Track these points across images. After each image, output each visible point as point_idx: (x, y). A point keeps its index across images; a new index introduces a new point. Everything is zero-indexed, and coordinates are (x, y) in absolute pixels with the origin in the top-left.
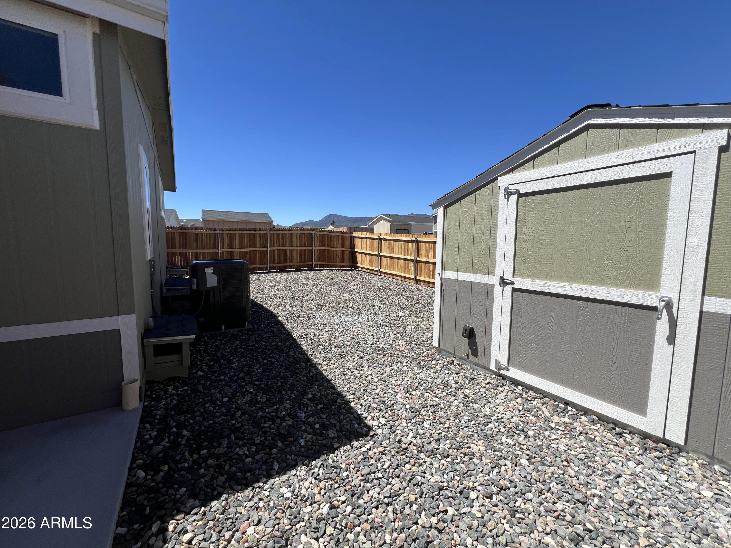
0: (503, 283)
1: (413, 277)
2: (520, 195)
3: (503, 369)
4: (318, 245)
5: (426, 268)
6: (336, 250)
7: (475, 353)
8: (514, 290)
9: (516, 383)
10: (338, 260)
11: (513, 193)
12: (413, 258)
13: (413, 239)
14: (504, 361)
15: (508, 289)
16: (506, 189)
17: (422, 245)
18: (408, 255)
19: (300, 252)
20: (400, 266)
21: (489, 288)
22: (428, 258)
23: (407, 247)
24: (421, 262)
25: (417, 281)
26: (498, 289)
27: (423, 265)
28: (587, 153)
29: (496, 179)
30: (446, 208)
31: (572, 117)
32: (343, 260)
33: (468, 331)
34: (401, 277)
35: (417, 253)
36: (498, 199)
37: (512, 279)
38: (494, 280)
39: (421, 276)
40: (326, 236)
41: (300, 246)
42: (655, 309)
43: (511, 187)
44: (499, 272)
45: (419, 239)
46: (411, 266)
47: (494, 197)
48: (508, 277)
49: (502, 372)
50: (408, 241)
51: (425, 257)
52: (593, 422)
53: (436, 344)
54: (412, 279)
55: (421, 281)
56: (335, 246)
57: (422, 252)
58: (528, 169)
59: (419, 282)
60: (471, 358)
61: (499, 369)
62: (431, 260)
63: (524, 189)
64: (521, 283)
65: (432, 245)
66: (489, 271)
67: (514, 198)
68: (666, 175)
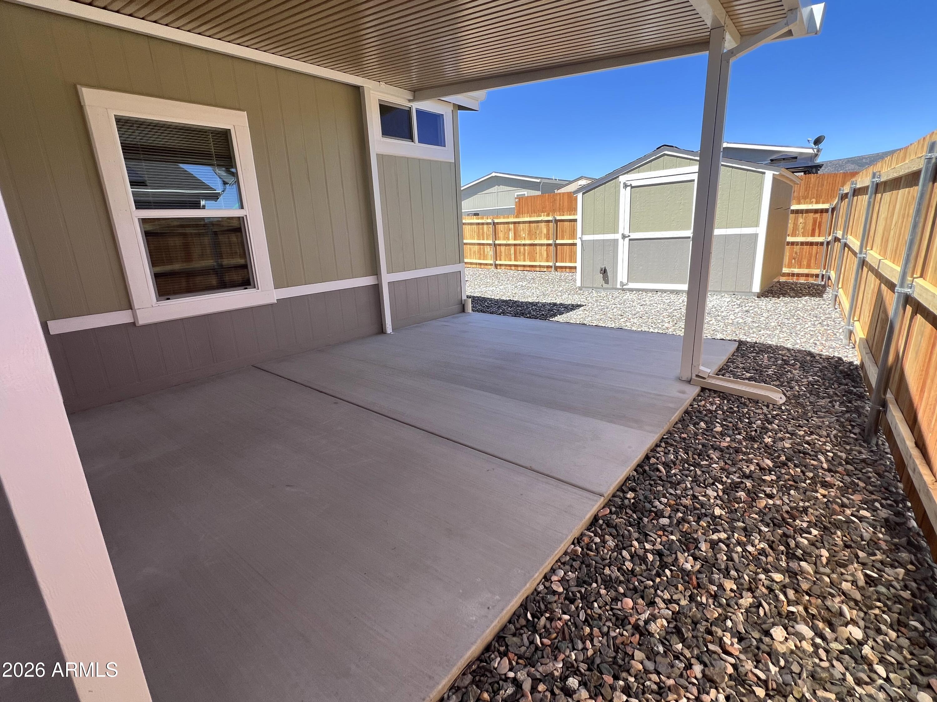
0: (624, 237)
1: (491, 262)
2: (632, 187)
3: (625, 285)
5: (507, 251)
7: (607, 282)
8: (630, 240)
9: (631, 290)
11: (629, 186)
12: (490, 242)
13: (489, 221)
14: (625, 281)
15: (627, 240)
16: (624, 183)
17: (500, 227)
18: (483, 239)
20: (474, 252)
21: (616, 241)
22: (509, 240)
23: (481, 231)
24: (500, 245)
25: (496, 266)
26: (621, 241)
27: (503, 248)
28: (664, 168)
29: (618, 177)
30: (583, 194)
31: (658, 149)
33: (603, 270)
34: (476, 264)
35: (496, 236)
36: (619, 189)
37: (629, 234)
38: (618, 236)
39: (500, 260)
42: (689, 238)
43: (627, 182)
44: (621, 231)
45: (496, 221)
46: (489, 251)
47: (617, 187)
48: (627, 233)
49: (624, 287)
50: (483, 224)
51: (504, 239)
52: (668, 294)
53: (579, 284)
54: (491, 265)
55: (501, 265)
57: (501, 235)
58: (636, 173)
59: (498, 267)
60: (605, 286)
61: (623, 286)
62: (512, 242)
63: (634, 184)
64: (634, 236)
65: (512, 226)
66: (616, 231)
67: (629, 188)
68: (693, 181)
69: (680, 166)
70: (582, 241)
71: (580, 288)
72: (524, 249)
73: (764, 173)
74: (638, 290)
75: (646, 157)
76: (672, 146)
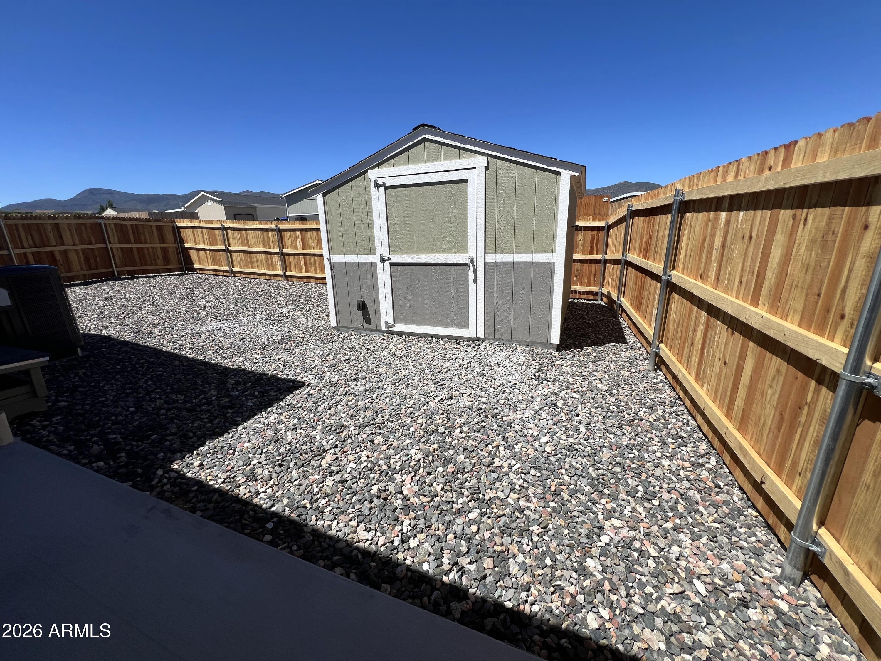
0: (383, 260)
1: (281, 273)
2: (387, 188)
3: (391, 327)
4: (117, 241)
5: (296, 261)
6: (152, 248)
7: (368, 322)
8: (391, 264)
9: (400, 334)
10: (159, 262)
11: (381, 186)
12: (277, 250)
13: (274, 227)
14: (391, 321)
15: (387, 264)
16: (375, 181)
17: (286, 234)
18: (270, 248)
19: (83, 254)
20: (262, 261)
21: (373, 265)
22: (297, 248)
23: (266, 238)
24: (289, 254)
25: (287, 278)
26: (379, 265)
27: (292, 258)
28: (426, 160)
29: (366, 172)
30: (324, 195)
31: (415, 129)
32: (167, 261)
33: (361, 304)
34: (265, 275)
35: (282, 244)
36: (370, 190)
37: (389, 256)
38: (376, 259)
39: (291, 271)
40: (129, 227)
41: (82, 244)
42: (466, 264)
43: (379, 180)
44: (378, 252)
45: (281, 227)
46: (277, 260)
47: (366, 186)
48: (386, 255)
49: (391, 329)
50: (267, 230)
51: (292, 248)
52: (446, 342)
53: (334, 323)
54: (281, 276)
55: (292, 277)
56: (148, 241)
57: (288, 243)
58: (390, 166)
59: (289, 279)
60: (367, 326)
61: (388, 328)
62: (300, 251)
63: (389, 182)
64: (396, 258)
65: (298, 234)
66: (371, 251)
67: (382, 189)
68: (466, 181)
69: (447, 157)
70: (330, 263)
71: (337, 328)
72: (315, 260)
73: (559, 173)
74: (408, 334)
75: (400, 143)
76: (433, 127)
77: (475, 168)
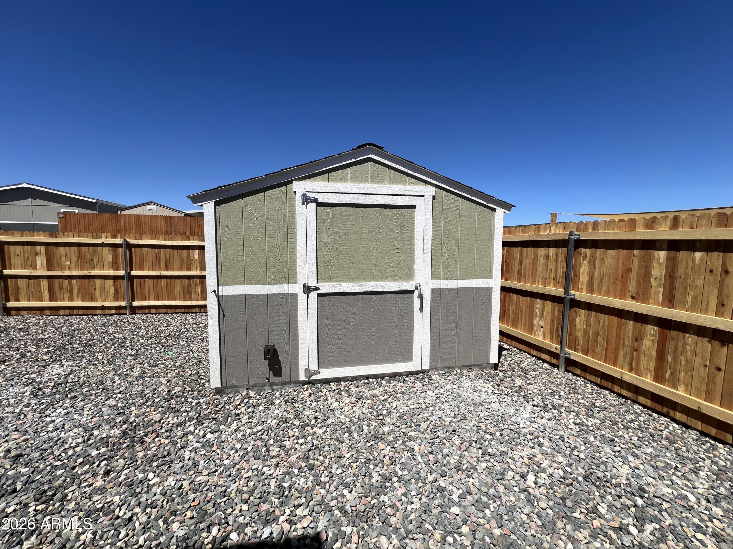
0: (307, 290)
2: (319, 205)
3: (314, 374)
7: (278, 373)
8: (319, 295)
9: (327, 382)
11: (311, 201)
14: (314, 367)
15: (313, 295)
16: (303, 195)
21: (292, 297)
26: (302, 298)
28: (369, 180)
29: (291, 182)
30: (217, 204)
31: (359, 147)
33: (272, 351)
36: (294, 204)
37: (316, 285)
38: (298, 289)
42: (412, 292)
43: (308, 194)
44: (301, 279)
47: (290, 200)
48: (312, 283)
49: (313, 378)
52: (388, 381)
53: (215, 383)
58: (324, 180)
60: (274, 379)
61: (310, 377)
63: (322, 199)
64: (325, 288)
66: (294, 281)
67: (313, 205)
68: (413, 207)
69: (393, 181)
70: (218, 297)
73: (494, 210)
74: (338, 380)
75: (341, 157)
76: (381, 148)
77: (423, 196)
